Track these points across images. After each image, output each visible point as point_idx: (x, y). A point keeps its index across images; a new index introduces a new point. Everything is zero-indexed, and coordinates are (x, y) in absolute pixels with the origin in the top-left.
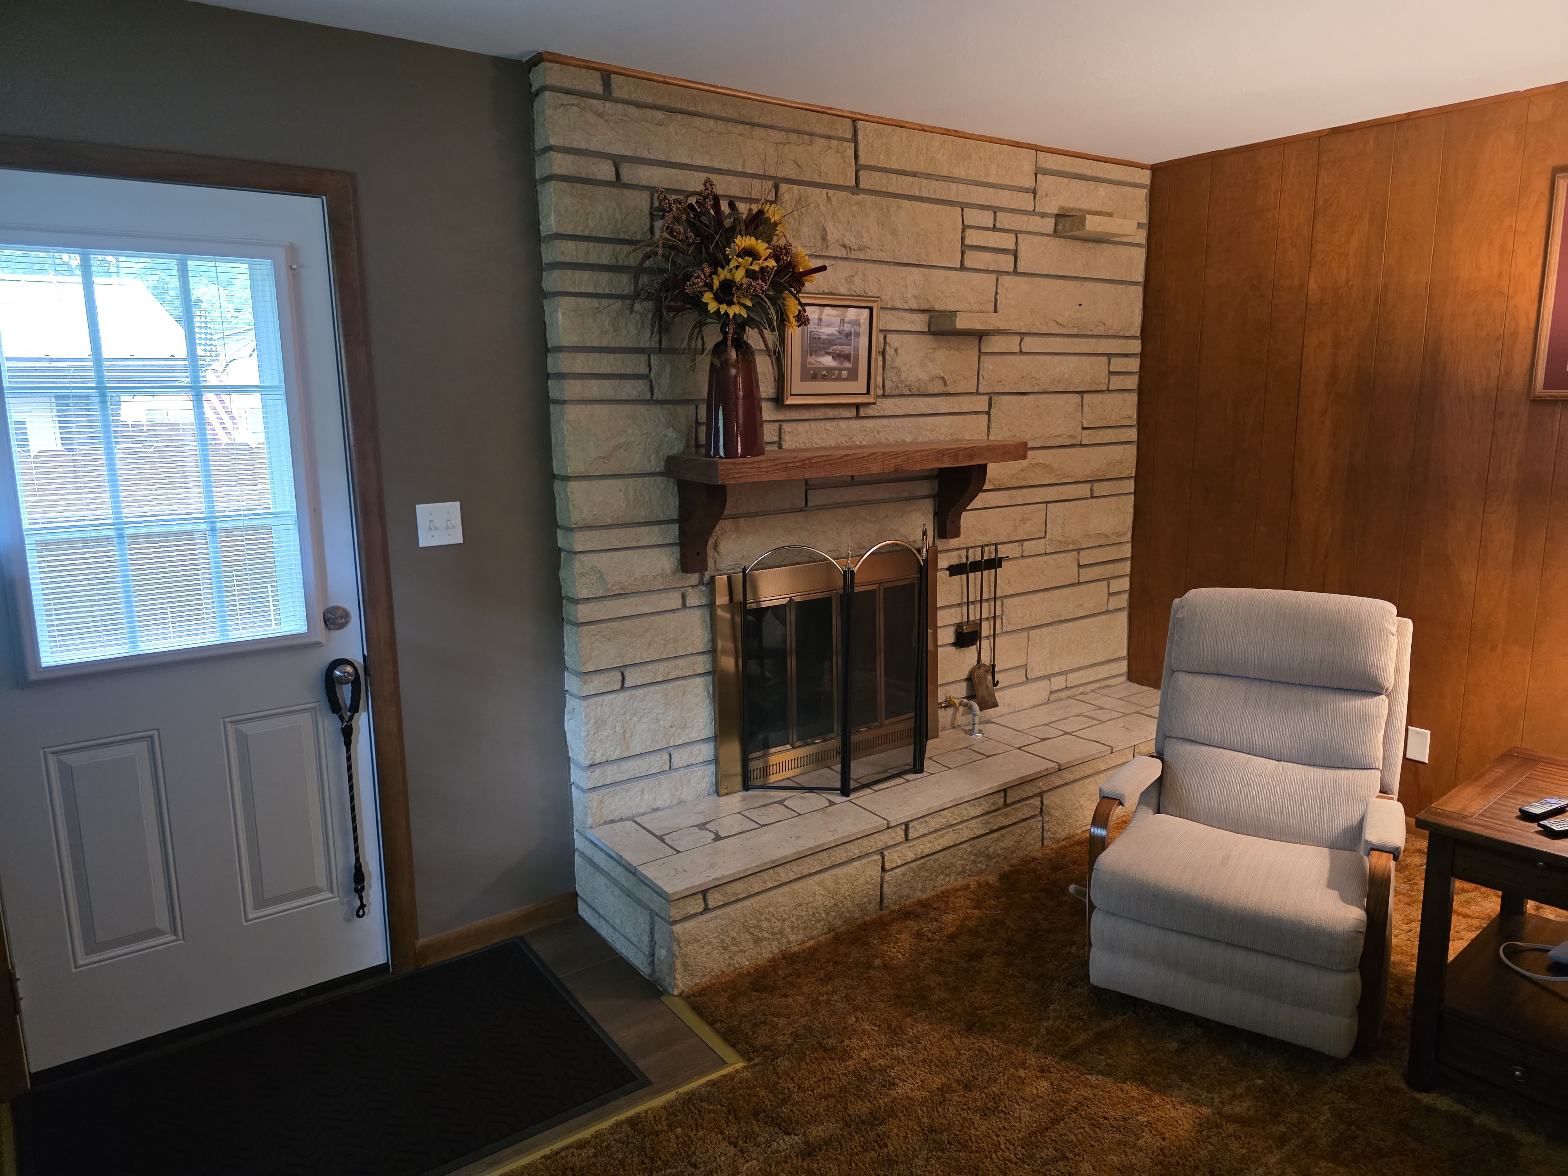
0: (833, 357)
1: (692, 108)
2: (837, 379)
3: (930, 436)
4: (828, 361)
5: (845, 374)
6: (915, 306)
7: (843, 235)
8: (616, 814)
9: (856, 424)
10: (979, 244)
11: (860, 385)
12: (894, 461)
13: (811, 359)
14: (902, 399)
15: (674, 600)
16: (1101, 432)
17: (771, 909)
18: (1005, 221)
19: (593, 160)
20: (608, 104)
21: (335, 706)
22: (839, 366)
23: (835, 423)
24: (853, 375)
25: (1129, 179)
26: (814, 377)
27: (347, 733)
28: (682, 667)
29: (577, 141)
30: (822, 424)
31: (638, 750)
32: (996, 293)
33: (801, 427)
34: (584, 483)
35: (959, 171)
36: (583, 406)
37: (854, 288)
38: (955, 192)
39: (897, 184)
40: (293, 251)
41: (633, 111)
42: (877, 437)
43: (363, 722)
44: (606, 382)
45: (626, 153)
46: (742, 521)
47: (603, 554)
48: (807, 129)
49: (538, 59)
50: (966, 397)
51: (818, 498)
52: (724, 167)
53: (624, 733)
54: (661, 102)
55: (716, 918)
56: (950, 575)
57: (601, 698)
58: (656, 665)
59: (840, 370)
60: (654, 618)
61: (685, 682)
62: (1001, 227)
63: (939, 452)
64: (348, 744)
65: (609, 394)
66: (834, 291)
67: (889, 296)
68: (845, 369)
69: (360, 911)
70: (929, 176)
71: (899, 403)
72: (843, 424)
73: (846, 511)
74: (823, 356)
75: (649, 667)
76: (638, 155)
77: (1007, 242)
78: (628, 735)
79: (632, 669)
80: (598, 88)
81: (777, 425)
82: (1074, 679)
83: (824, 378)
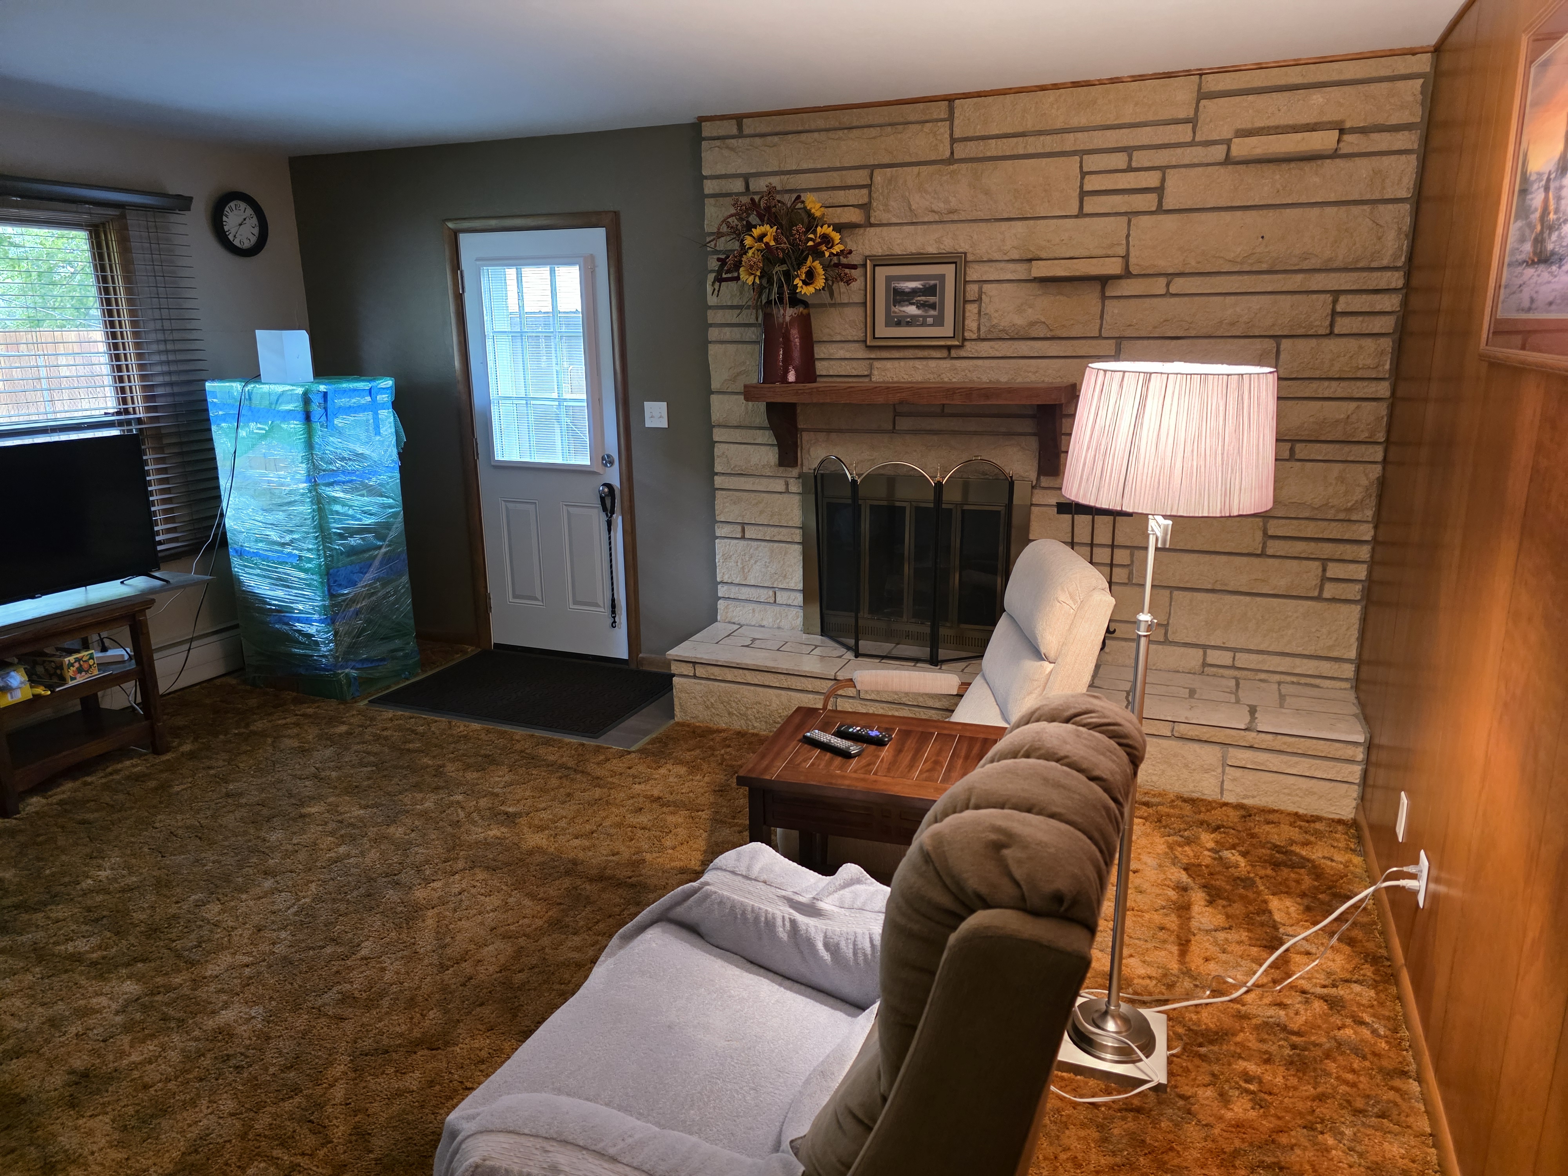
0: (918, 307)
1: (800, 128)
2: (922, 325)
3: (1033, 378)
4: (912, 310)
5: (930, 320)
6: (1017, 257)
7: (931, 203)
8: (737, 619)
9: (947, 364)
10: (1104, 188)
11: (947, 330)
13: (897, 309)
14: (1000, 343)
15: (779, 486)
18: (1141, 159)
19: (730, 180)
20: (740, 140)
21: (605, 509)
22: (923, 314)
23: (924, 362)
24: (939, 321)
26: (898, 324)
27: (609, 524)
28: (784, 534)
29: (720, 170)
30: (911, 363)
31: (752, 583)
32: (1128, 236)
33: (889, 364)
34: (720, 396)
35: (1082, 120)
36: (720, 346)
37: (942, 247)
38: (1070, 142)
39: (994, 148)
41: (758, 141)
42: (969, 375)
43: (618, 520)
44: (736, 329)
45: (752, 171)
46: (834, 436)
47: (732, 445)
48: (902, 120)
49: (702, 119)
50: (1083, 342)
51: (904, 423)
52: (825, 166)
53: (743, 568)
54: (778, 129)
55: (701, 684)
56: (1059, 512)
57: (729, 541)
58: (766, 528)
59: (925, 318)
60: (764, 495)
61: (787, 546)
62: (1139, 166)
64: (609, 531)
65: (738, 337)
66: (922, 251)
67: (983, 249)
68: (930, 316)
69: (614, 624)
70: (1041, 133)
71: (996, 346)
72: (932, 364)
73: (935, 438)
74: (907, 306)
75: (761, 528)
76: (759, 170)
77: (1151, 179)
78: (746, 571)
79: (749, 527)
80: (734, 131)
81: (868, 362)
83: (908, 324)
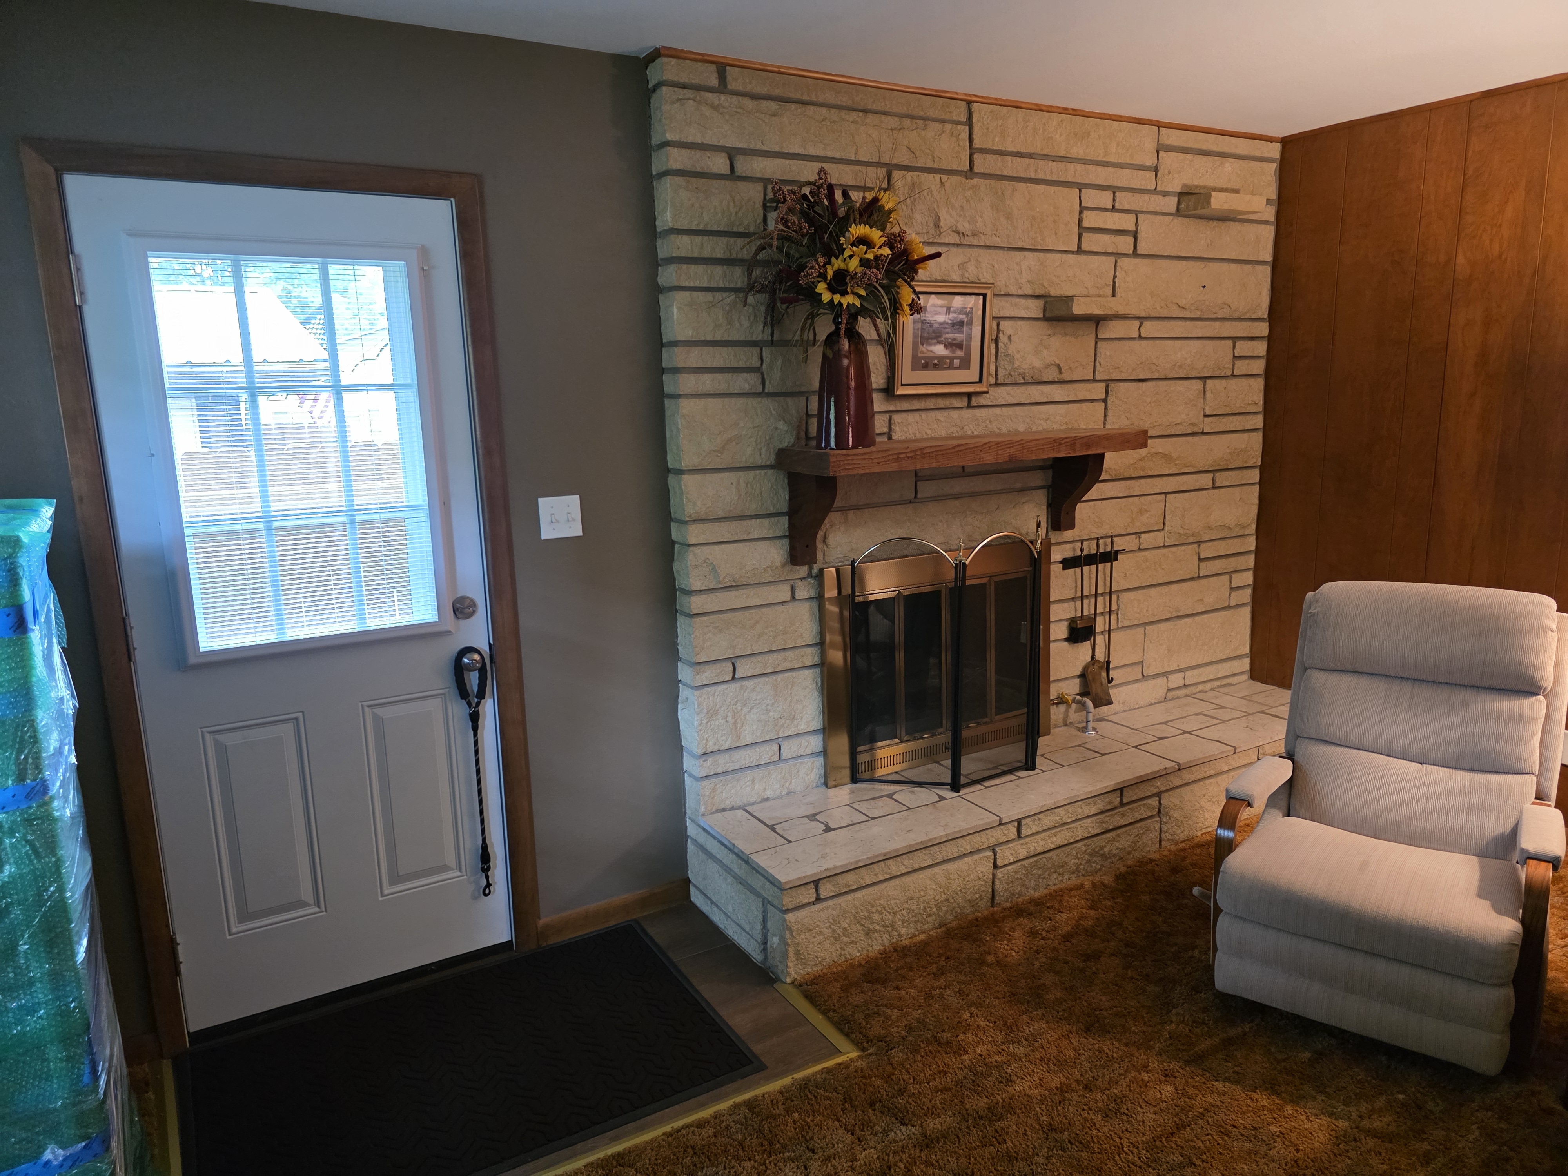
0: (946, 346)
1: (805, 98)
2: (949, 368)
3: (1044, 425)
4: (939, 350)
5: (957, 362)
6: (1030, 292)
7: (957, 221)
8: (728, 802)
9: (967, 414)
10: (1097, 226)
11: (972, 374)
12: (1008, 450)
13: (923, 348)
14: (1016, 388)
15: (783, 593)
16: (1225, 420)
17: (882, 902)
18: (1125, 200)
19: (708, 154)
20: (723, 97)
21: (463, 692)
22: (951, 355)
23: (946, 413)
24: (965, 364)
25: (1258, 154)
26: (925, 367)
27: (475, 718)
28: (791, 659)
29: (693, 135)
30: (932, 414)
31: (749, 740)
32: (1115, 277)
33: (911, 418)
34: (698, 477)
35: (1078, 151)
36: (697, 401)
37: (967, 275)
38: (1071, 172)
39: (1012, 167)
40: (424, 253)
41: (748, 103)
42: (989, 426)
43: (489, 708)
44: (719, 376)
45: (741, 145)
46: (851, 514)
47: (716, 547)
48: (921, 113)
49: (656, 54)
50: (1082, 385)
51: (927, 489)
52: (837, 156)
53: (735, 723)
54: (776, 92)
55: (828, 908)
56: (1064, 568)
57: (713, 688)
58: (766, 657)
59: (952, 359)
60: (763, 610)
61: (794, 674)
62: (1121, 208)
63: (1055, 441)
64: (475, 729)
65: (722, 388)
66: (946, 278)
67: (1003, 282)
68: (956, 358)
69: (487, 890)
70: (1046, 157)
71: (1012, 392)
72: (954, 414)
73: (957, 503)
74: (935, 344)
75: (759, 658)
76: (752, 147)
77: (1126, 222)
78: (739, 725)
79: (743, 660)
80: (714, 82)
81: (887, 416)
82: (1192, 677)
83: (936, 367)
